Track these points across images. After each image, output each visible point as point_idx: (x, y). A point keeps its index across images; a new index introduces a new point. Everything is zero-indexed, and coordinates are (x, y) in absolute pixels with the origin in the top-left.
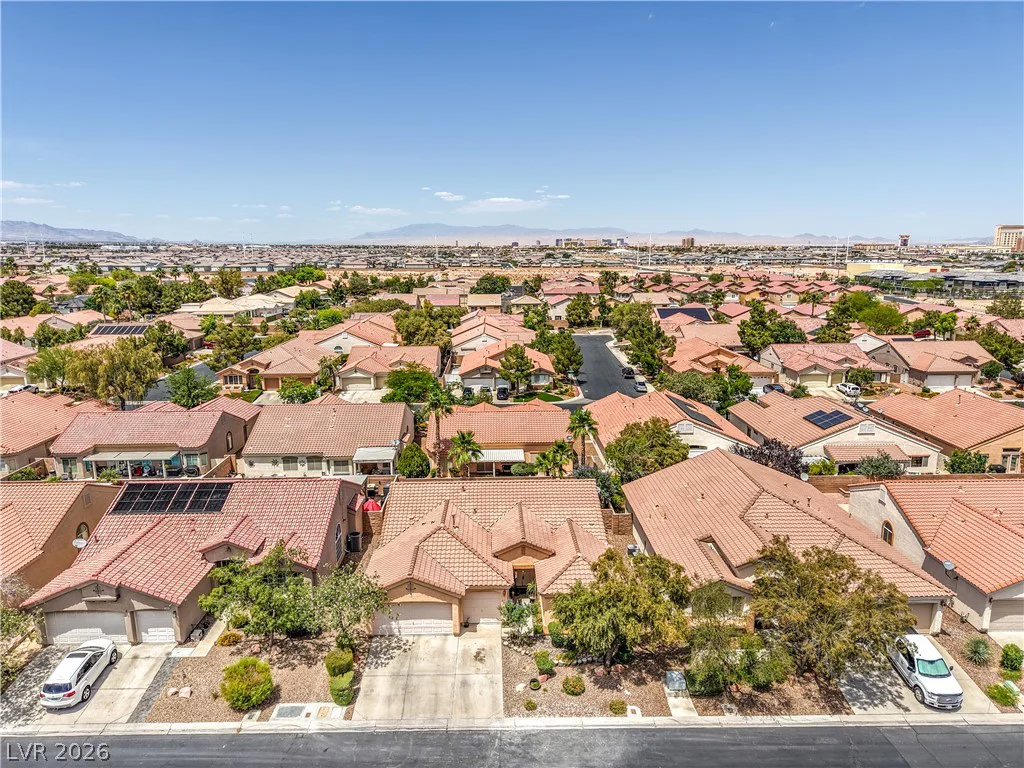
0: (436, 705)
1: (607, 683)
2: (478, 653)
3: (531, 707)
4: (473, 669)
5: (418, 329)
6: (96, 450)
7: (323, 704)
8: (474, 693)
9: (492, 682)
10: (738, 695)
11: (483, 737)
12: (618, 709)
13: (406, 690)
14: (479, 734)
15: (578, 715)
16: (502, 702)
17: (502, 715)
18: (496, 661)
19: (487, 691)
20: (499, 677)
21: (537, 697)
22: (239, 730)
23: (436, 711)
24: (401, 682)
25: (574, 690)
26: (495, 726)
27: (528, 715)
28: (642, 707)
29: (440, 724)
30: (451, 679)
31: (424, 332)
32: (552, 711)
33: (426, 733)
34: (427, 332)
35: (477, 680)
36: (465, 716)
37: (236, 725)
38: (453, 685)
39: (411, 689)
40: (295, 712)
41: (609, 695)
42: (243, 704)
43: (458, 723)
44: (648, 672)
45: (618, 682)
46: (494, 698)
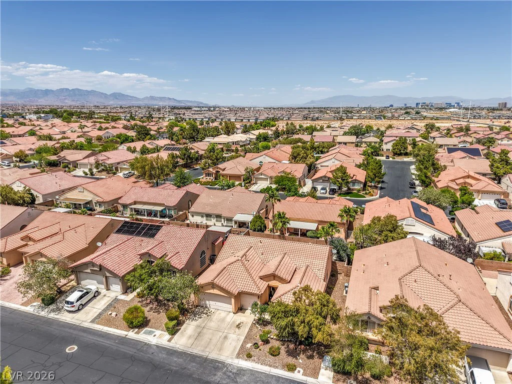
0: (208, 344)
1: (292, 354)
2: (239, 324)
3: (249, 356)
4: (233, 331)
5: (299, 154)
6: (135, 203)
7: (163, 332)
8: (227, 343)
9: (238, 340)
10: (360, 378)
11: (220, 365)
12: (292, 368)
13: (199, 335)
14: (219, 363)
15: (270, 366)
16: (238, 350)
17: (234, 357)
18: (245, 330)
19: (234, 343)
20: (243, 338)
21: (255, 352)
22: (127, 335)
23: (206, 348)
24: (199, 330)
25: (274, 353)
26: (229, 361)
27: (246, 360)
28: (304, 370)
29: (205, 354)
30: (221, 334)
31: (301, 156)
32: (259, 361)
33: (197, 357)
34: (303, 156)
35: (232, 336)
36: (218, 352)
37: (126, 333)
38: (220, 337)
39: (201, 334)
40: (150, 333)
41: (291, 360)
42: (132, 326)
43: (213, 355)
44: (318, 353)
45: (299, 354)
46: (235, 347)
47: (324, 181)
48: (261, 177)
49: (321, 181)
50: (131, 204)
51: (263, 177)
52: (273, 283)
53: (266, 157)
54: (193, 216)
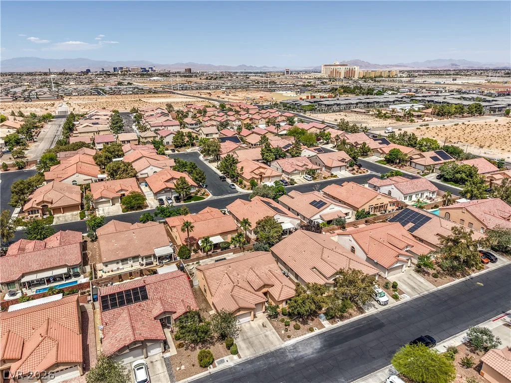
0: (262, 345)
1: (305, 323)
2: (263, 325)
3: (289, 337)
4: (265, 330)
5: (119, 168)
7: (229, 356)
8: (270, 337)
9: (273, 333)
10: (338, 316)
12: (311, 330)
13: (251, 344)
15: (303, 335)
16: (280, 338)
17: (282, 342)
18: (269, 325)
19: (274, 336)
20: (274, 330)
21: (289, 333)
22: (210, 373)
23: (264, 347)
24: (247, 341)
25: (297, 328)
26: (283, 346)
27: (290, 339)
28: (317, 327)
29: (268, 351)
30: (261, 336)
31: (123, 169)
32: (295, 336)
33: (266, 355)
34: (124, 169)
35: (268, 333)
37: (207, 372)
38: (263, 337)
39: (252, 343)
40: (222, 361)
41: (307, 327)
42: (205, 366)
44: (313, 316)
45: (307, 322)
46: (277, 337)
47: (166, 192)
48: (101, 200)
49: (164, 192)
50: (19, 279)
51: (103, 200)
52: (265, 290)
53: (80, 175)
54: (106, 266)
